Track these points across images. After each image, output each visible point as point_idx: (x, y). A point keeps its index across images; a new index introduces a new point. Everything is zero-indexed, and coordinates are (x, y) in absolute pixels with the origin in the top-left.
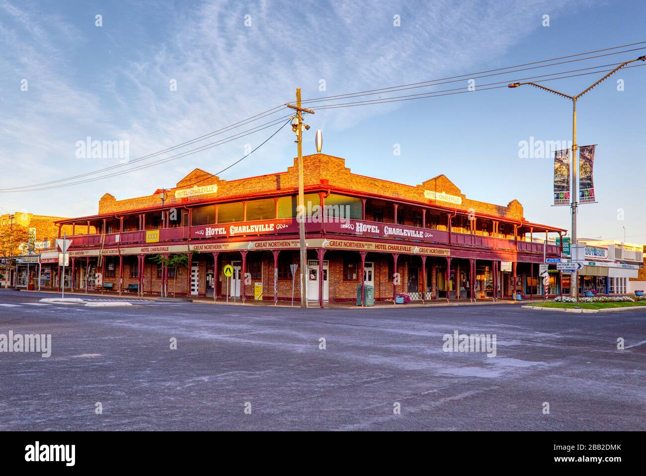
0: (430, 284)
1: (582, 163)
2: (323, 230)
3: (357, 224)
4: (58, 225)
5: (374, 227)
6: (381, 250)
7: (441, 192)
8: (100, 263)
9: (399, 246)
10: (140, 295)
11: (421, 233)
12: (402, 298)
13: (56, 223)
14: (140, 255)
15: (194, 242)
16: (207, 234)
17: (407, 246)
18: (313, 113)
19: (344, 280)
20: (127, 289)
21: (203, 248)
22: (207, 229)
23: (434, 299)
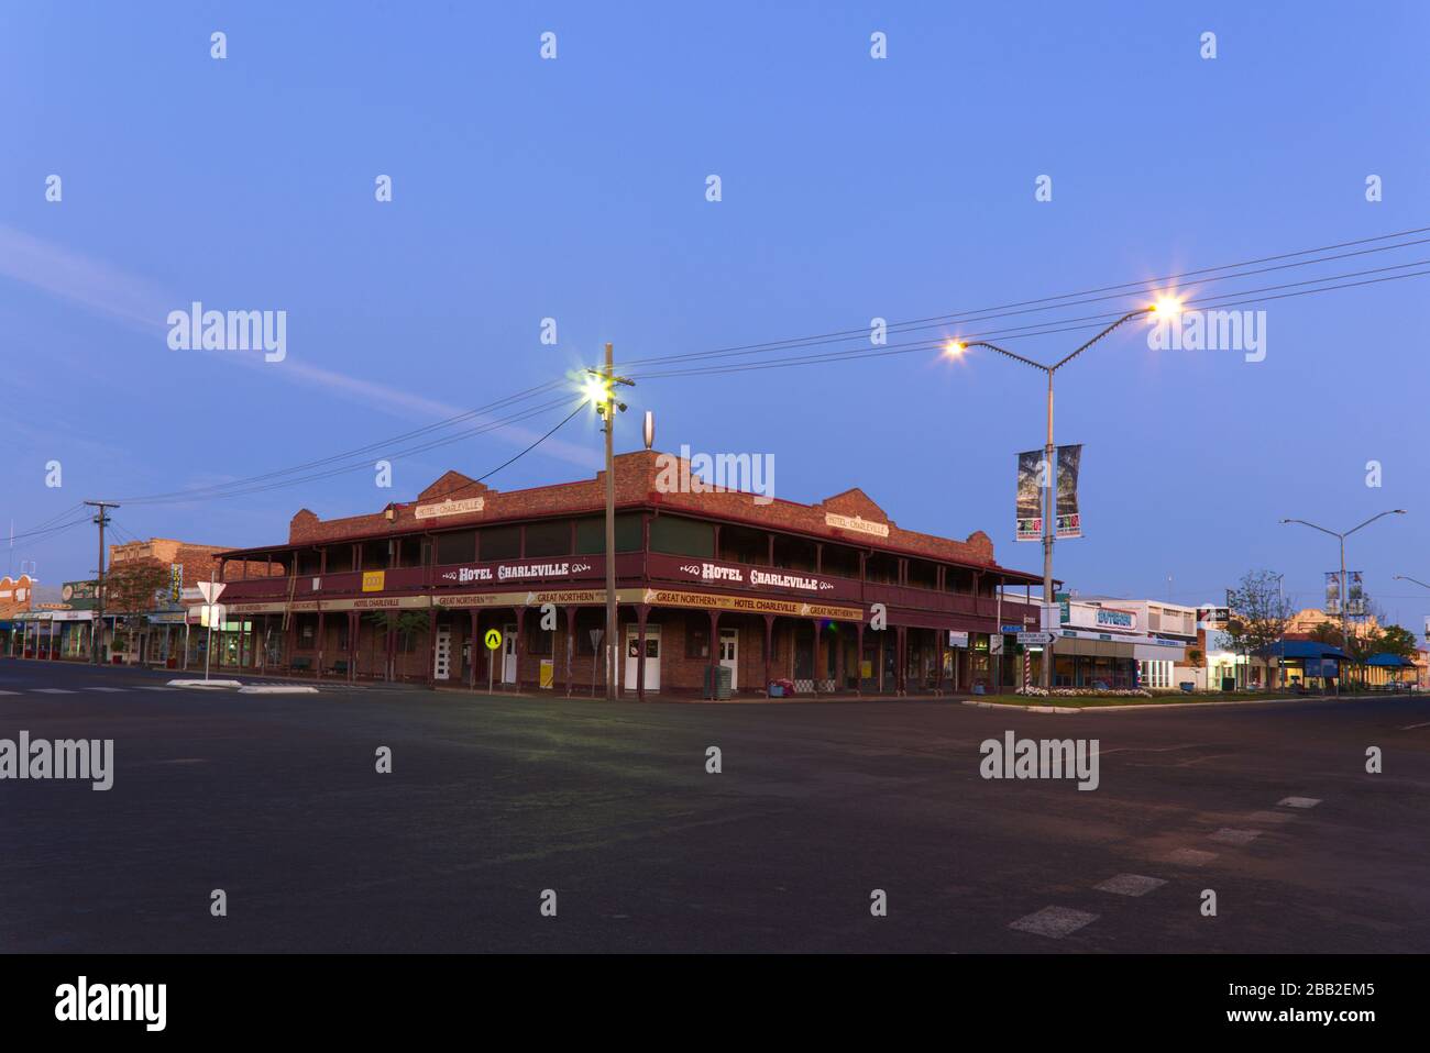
0: (832, 667)
1: (1060, 473)
2: (646, 575)
3: (705, 566)
4: (220, 559)
5: (734, 571)
6: (745, 608)
7: (855, 516)
8: (286, 625)
9: (777, 602)
10: (351, 679)
11: (814, 582)
12: (781, 688)
13: (216, 556)
14: (352, 611)
15: (440, 591)
16: (461, 579)
17: (789, 603)
18: (633, 385)
19: (686, 657)
20: (333, 669)
21: (455, 601)
22: (461, 570)
23: (839, 691)
